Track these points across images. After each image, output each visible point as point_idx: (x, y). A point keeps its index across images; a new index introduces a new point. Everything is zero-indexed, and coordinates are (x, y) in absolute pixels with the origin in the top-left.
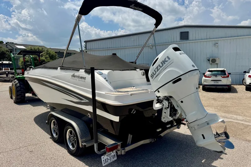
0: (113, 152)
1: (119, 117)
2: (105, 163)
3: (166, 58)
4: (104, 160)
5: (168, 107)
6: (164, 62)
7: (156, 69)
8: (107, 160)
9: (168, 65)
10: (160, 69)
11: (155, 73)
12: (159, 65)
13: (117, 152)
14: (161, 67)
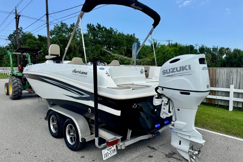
0: (113, 147)
1: (120, 111)
2: (105, 157)
3: (187, 66)
4: (105, 154)
5: (167, 103)
6: (183, 68)
7: (171, 69)
8: (107, 154)
9: (185, 74)
10: (175, 72)
11: (168, 72)
12: (177, 68)
13: (117, 147)
14: (177, 71)
